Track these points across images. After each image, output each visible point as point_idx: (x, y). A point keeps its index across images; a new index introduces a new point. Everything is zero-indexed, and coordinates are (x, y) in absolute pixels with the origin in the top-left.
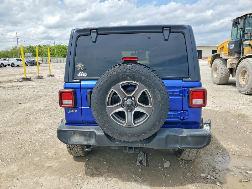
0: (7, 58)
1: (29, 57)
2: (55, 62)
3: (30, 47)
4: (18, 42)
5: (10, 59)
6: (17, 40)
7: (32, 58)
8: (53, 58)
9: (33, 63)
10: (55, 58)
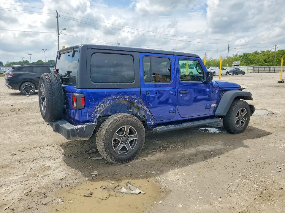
0: (210, 67)
1: (237, 65)
2: (270, 71)
3: (244, 54)
4: (228, 50)
5: (213, 68)
6: (229, 48)
7: (239, 66)
8: (268, 67)
9: (237, 72)
10: (270, 67)
